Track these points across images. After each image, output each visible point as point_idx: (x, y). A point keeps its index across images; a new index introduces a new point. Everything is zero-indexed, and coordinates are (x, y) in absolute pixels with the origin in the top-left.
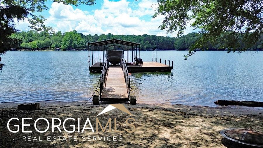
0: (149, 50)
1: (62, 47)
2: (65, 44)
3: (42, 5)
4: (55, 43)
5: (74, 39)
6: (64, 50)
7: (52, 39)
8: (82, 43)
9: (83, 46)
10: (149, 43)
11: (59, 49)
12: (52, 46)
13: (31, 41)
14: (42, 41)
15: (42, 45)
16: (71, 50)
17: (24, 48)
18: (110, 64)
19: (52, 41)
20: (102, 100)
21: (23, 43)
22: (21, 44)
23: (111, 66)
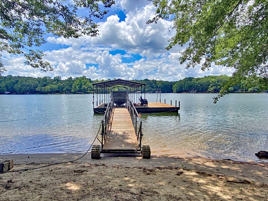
0: (150, 93)
1: (72, 91)
2: (75, 88)
3: (40, 38)
4: (66, 87)
5: (83, 83)
6: (74, 93)
7: (63, 84)
8: (90, 87)
9: (91, 89)
10: (150, 86)
11: (69, 93)
12: (63, 90)
13: (45, 85)
14: (55, 86)
15: (55, 89)
16: (80, 93)
17: (38, 92)
18: (115, 105)
19: (64, 85)
20: (104, 151)
21: (38, 87)
22: (36, 88)
23: (116, 107)
